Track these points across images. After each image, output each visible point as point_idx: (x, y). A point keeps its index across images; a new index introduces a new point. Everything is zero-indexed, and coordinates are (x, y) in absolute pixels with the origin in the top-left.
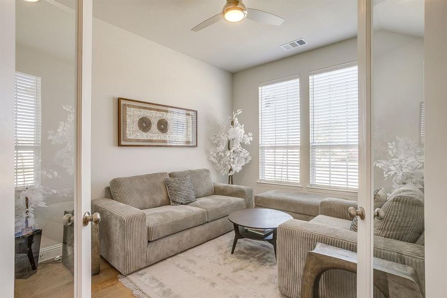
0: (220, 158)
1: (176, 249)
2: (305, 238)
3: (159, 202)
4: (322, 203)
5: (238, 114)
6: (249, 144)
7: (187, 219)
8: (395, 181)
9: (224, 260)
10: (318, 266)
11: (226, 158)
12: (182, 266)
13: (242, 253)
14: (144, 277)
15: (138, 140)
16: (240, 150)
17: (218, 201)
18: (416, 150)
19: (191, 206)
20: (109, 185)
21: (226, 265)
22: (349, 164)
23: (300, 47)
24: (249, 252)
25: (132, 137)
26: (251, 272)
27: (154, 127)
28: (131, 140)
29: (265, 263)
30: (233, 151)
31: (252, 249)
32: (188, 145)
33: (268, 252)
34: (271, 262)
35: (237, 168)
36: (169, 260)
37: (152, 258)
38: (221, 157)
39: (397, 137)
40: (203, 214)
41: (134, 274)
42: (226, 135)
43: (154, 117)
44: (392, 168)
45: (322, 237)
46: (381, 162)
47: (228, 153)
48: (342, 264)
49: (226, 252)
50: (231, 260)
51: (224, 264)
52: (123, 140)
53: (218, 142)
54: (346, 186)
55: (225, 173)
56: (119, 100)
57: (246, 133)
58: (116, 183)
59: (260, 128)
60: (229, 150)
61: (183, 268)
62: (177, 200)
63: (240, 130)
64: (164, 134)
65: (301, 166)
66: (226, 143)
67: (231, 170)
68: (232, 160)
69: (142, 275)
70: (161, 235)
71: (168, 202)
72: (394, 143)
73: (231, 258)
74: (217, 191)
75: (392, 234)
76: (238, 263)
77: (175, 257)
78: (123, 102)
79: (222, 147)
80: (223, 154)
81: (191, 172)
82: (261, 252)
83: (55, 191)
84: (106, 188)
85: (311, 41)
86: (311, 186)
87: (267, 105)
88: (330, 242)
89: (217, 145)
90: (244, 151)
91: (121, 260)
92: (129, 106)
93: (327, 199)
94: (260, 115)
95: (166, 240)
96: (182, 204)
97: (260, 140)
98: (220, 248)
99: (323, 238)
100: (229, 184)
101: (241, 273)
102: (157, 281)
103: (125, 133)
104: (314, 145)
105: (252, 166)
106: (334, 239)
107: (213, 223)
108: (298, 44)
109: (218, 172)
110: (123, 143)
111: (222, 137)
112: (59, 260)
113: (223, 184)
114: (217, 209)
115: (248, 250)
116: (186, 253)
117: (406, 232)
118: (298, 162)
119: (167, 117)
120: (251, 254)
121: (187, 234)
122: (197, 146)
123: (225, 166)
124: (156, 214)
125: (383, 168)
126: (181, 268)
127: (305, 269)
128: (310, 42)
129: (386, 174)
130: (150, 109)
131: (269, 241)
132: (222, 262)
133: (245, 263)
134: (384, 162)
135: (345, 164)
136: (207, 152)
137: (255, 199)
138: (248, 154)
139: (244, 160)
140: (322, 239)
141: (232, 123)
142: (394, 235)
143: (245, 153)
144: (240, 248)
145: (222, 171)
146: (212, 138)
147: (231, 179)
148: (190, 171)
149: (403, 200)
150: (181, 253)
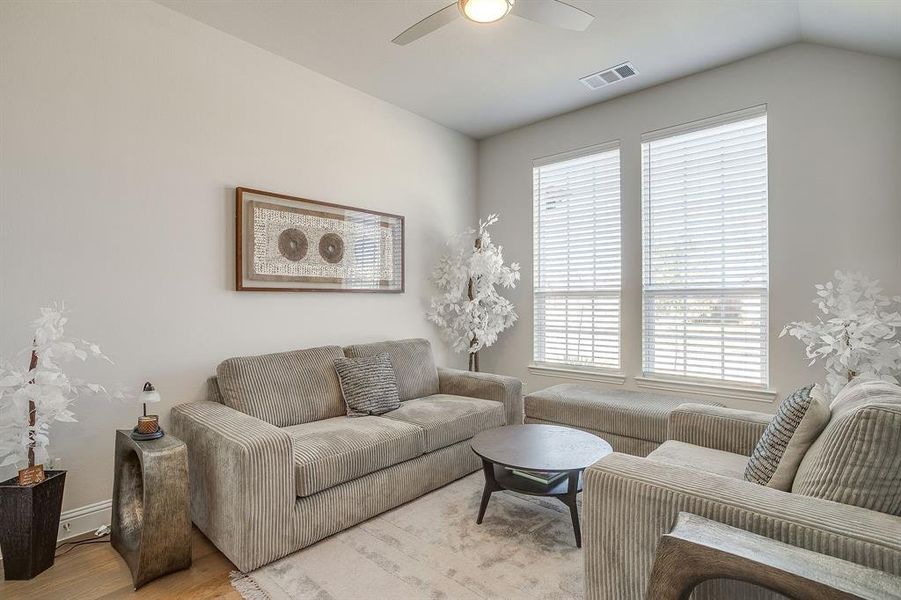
0: (451, 316)
1: (359, 512)
2: (649, 498)
3: (323, 410)
4: (675, 415)
5: (491, 223)
6: (514, 286)
7: (380, 448)
8: (832, 367)
9: (462, 537)
10: (687, 571)
11: (463, 317)
12: (370, 551)
13: (500, 521)
14: (286, 577)
15: (279, 278)
16: (493, 298)
17: (449, 409)
18: (878, 301)
19: (392, 418)
20: (215, 373)
21: (467, 550)
22: (726, 329)
23: (623, 83)
24: (517, 518)
25: (266, 271)
26: (522, 566)
27: (313, 249)
28: (263, 278)
29: (552, 545)
30: (480, 302)
31: (523, 512)
32: (384, 289)
33: (557, 521)
34: (563, 543)
35: (488, 337)
36: (342, 537)
37: (306, 534)
38: (454, 314)
39: (837, 274)
40: (417, 435)
41: (266, 570)
42: (464, 268)
43: (313, 228)
44: (828, 339)
45: (689, 499)
46: (801, 327)
47: (469, 306)
48: (746, 570)
49: (465, 520)
50: (478, 537)
51: (463, 547)
52: (248, 277)
53: (448, 282)
54: (720, 377)
55: (461, 347)
56: (239, 192)
57: (507, 264)
58: (230, 369)
59: (535, 253)
60: (471, 299)
61: (373, 556)
62: (361, 406)
63: (494, 258)
64: (334, 266)
65: (622, 335)
66: (463, 286)
67: (474, 341)
68: (477, 320)
69: (283, 571)
70: (326, 482)
71: (342, 409)
72: (830, 285)
73: (478, 534)
74: (446, 386)
75: (858, 496)
76: (492, 546)
77: (356, 530)
78: (246, 197)
79: (456, 294)
80: (457, 308)
81: (391, 346)
82: (541, 520)
83: (95, 388)
84: (209, 380)
85: (646, 69)
86: (644, 376)
87: (549, 206)
88: (709, 511)
89: (445, 289)
90: (503, 301)
91: (237, 537)
92: (259, 205)
93: (683, 406)
94: (535, 226)
95: (336, 493)
96: (371, 414)
97: (536, 280)
98: (453, 509)
99: (692, 502)
100: (470, 370)
101: (499, 567)
102: (316, 587)
103: (250, 263)
104: (651, 288)
105: (518, 334)
106: (717, 504)
107: (439, 454)
108: (619, 76)
109: (447, 345)
110: (246, 284)
111: (456, 271)
112: (105, 535)
113: (459, 371)
114: (446, 426)
115: (513, 516)
116: (378, 521)
117: (893, 491)
118: (617, 325)
119: (340, 228)
120: (520, 524)
121: (382, 479)
122: (403, 290)
123: (462, 332)
124: (314, 436)
125: (805, 340)
126: (368, 557)
127: (655, 575)
128: (644, 72)
129: (811, 352)
130: (306, 212)
131: (560, 497)
132: (457, 543)
133: (508, 545)
134: (807, 326)
135: (718, 329)
136: (425, 303)
137: (526, 404)
138: (509, 308)
139: (501, 321)
140: (688, 503)
141: (478, 243)
142: (862, 499)
143: (504, 306)
144: (497, 510)
145: (455, 344)
146: (435, 275)
147: (474, 361)
148: (387, 342)
149: (884, 417)
150: (368, 520)
